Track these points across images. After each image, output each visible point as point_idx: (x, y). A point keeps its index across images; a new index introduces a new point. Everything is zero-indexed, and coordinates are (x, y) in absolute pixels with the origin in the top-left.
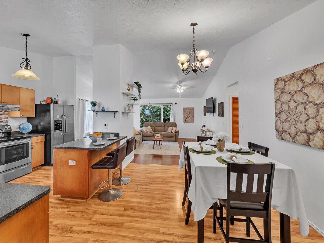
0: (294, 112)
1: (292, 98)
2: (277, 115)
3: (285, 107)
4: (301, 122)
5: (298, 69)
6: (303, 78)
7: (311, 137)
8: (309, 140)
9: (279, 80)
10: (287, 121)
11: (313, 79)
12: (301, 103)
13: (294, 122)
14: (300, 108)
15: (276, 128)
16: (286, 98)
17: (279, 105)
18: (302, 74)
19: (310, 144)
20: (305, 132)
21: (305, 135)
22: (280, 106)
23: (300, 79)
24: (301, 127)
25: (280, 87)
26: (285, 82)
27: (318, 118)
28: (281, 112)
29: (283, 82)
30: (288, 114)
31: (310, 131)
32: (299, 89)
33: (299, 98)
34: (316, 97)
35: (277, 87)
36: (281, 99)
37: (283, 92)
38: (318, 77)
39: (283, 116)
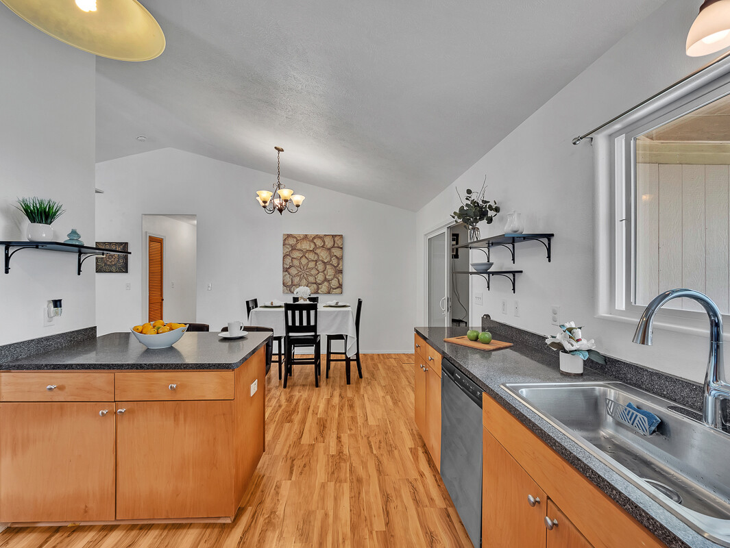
0: (305, 267)
1: (304, 256)
2: (286, 270)
3: (296, 263)
4: (311, 275)
5: (312, 232)
6: (315, 241)
7: (320, 286)
8: (318, 289)
9: (289, 236)
10: (298, 276)
11: (322, 244)
12: (313, 261)
13: (305, 276)
14: (312, 265)
15: (283, 284)
16: (296, 254)
17: (288, 260)
18: (314, 238)
19: (319, 291)
20: (315, 283)
21: (315, 285)
22: (290, 261)
23: (312, 241)
24: (311, 279)
25: (291, 243)
26: (297, 240)
27: (325, 272)
28: (290, 267)
29: (295, 240)
30: (299, 269)
31: (319, 282)
32: (311, 249)
33: (311, 256)
34: (324, 257)
35: (287, 242)
36: (291, 254)
37: (293, 248)
38: (326, 243)
39: (293, 271)
